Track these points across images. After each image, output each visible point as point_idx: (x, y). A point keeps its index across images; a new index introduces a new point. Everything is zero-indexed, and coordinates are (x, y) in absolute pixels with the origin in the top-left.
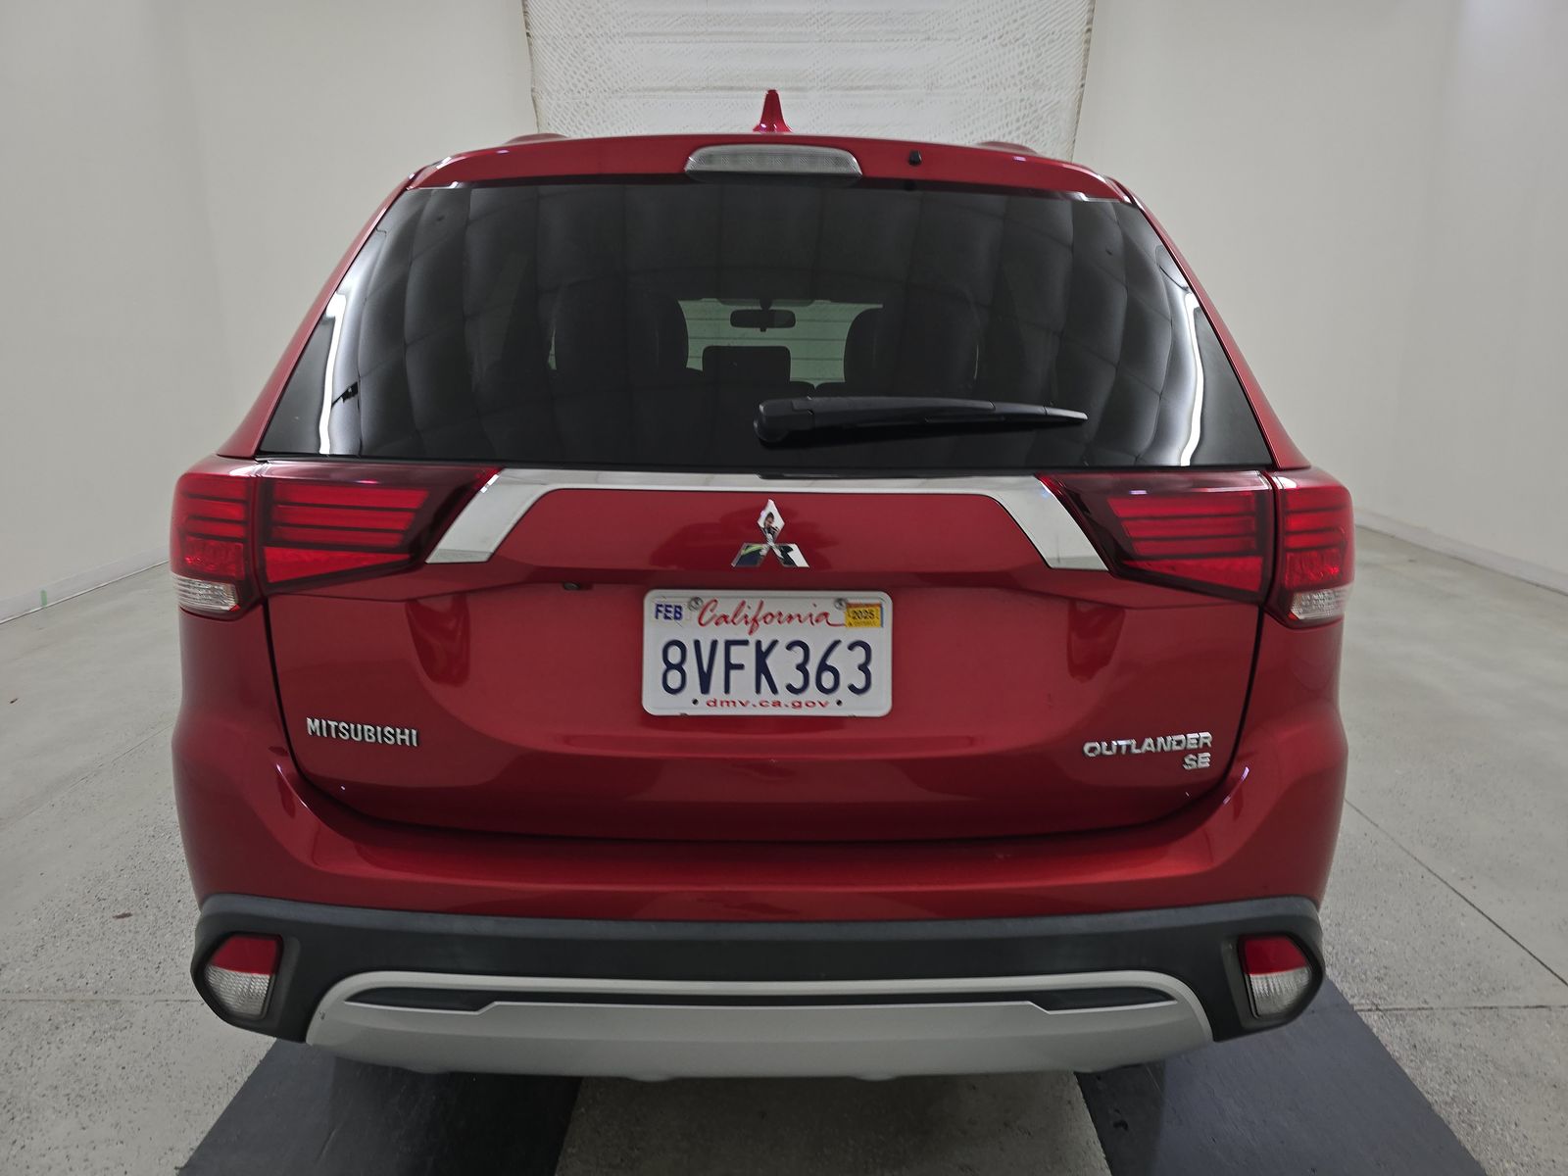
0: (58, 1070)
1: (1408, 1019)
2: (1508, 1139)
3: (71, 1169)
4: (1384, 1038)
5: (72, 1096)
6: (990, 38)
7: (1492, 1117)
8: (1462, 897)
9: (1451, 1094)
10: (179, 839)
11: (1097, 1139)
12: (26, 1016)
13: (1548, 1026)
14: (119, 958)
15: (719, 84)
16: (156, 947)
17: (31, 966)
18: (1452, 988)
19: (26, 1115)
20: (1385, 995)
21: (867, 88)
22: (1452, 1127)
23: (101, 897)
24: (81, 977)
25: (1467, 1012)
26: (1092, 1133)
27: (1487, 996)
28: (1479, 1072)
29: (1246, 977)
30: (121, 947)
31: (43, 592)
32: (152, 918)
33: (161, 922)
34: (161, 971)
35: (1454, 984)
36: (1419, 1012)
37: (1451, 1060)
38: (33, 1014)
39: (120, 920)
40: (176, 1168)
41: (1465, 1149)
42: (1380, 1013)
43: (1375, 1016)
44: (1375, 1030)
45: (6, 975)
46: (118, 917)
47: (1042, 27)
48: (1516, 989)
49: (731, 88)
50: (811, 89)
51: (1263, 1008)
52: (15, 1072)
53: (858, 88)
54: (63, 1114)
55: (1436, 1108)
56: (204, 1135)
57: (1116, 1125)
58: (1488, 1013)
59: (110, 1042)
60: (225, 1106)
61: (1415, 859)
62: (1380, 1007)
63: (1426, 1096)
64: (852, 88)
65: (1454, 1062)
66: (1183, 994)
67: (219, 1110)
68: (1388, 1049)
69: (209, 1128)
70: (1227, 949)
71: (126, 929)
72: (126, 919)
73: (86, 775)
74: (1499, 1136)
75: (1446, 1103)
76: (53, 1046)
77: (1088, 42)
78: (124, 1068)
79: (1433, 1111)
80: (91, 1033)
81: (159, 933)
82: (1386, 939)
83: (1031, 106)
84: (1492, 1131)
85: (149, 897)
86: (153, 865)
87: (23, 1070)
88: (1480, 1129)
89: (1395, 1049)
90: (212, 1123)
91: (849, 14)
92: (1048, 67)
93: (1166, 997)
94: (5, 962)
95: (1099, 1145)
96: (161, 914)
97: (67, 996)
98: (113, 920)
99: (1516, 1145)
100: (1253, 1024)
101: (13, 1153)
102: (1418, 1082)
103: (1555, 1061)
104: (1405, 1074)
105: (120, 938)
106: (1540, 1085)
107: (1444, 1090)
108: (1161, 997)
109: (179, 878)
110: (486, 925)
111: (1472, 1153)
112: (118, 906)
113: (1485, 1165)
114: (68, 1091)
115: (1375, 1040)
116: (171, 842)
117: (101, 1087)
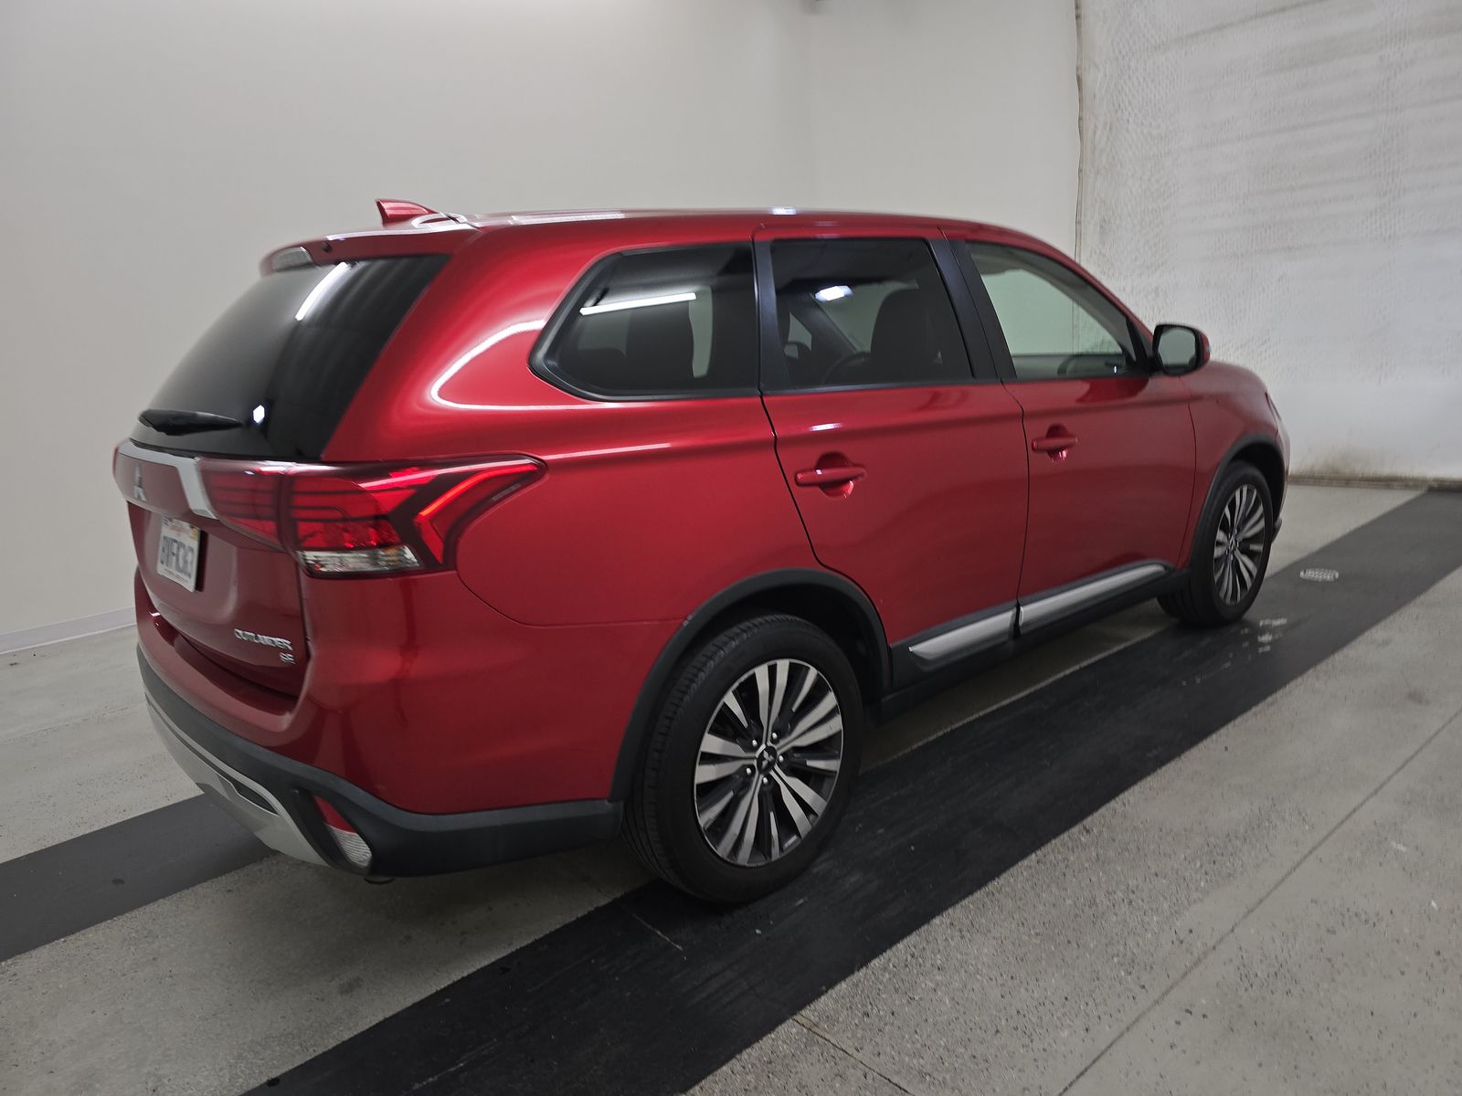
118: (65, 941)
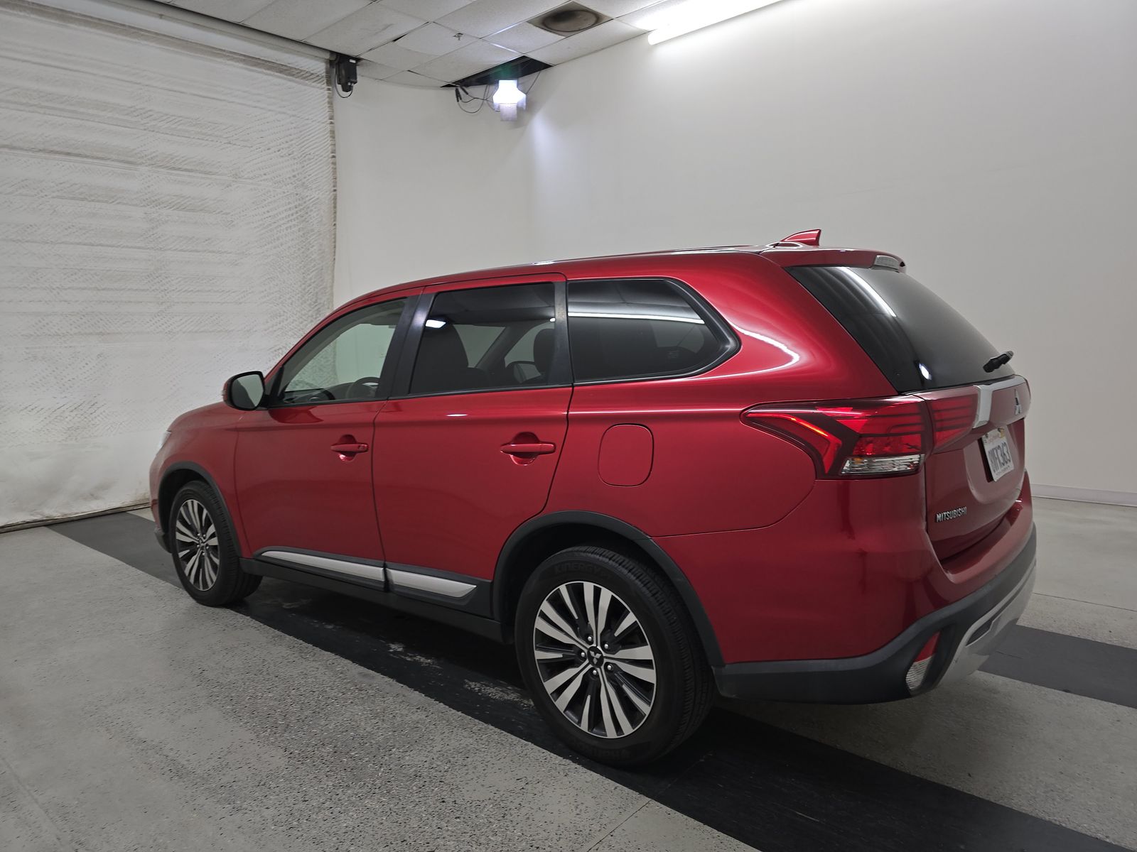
6: (273, 149)
15: (55, 148)
21: (186, 170)
47: (303, 149)
49: (68, 154)
50: (140, 164)
53: (179, 169)
64: (174, 169)
77: (334, 163)
83: (303, 199)
91: (167, 115)
92: (309, 175)
118: (1107, 837)
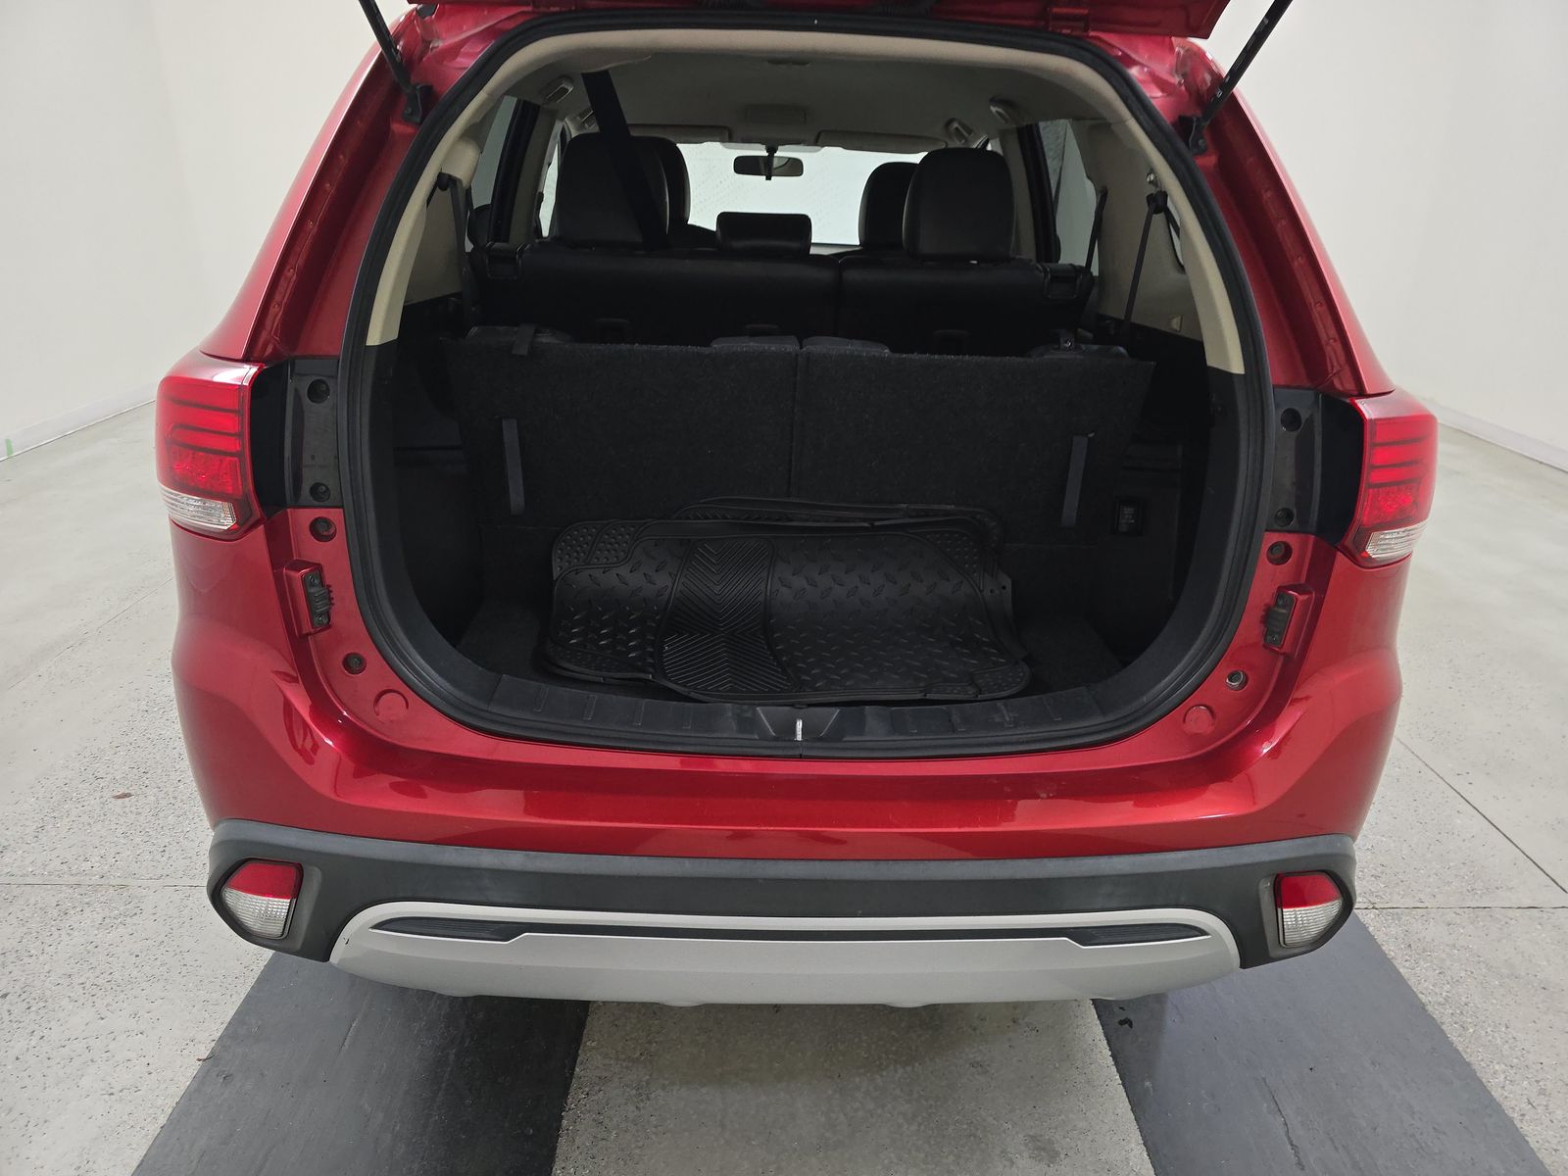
0: (70, 957)
1: (1404, 918)
2: (1499, 1041)
3: (92, 1061)
4: (1380, 937)
5: (88, 985)
7: (1484, 1019)
8: (1459, 793)
9: (1444, 994)
10: (175, 714)
11: (1103, 1037)
12: (32, 901)
13: (1539, 927)
14: (123, 841)
16: (159, 829)
17: (33, 847)
18: (1447, 888)
19: (42, 1004)
20: (1381, 894)
22: (1444, 1027)
23: (99, 775)
24: (86, 860)
25: (1459, 911)
26: (1099, 1030)
27: (1481, 897)
28: (1472, 973)
29: (1279, 910)
30: (124, 829)
31: (8, 442)
32: (152, 798)
33: (164, 803)
34: (167, 855)
35: (1449, 883)
36: (1414, 912)
37: (1444, 960)
38: (39, 899)
39: (120, 801)
40: (199, 1060)
41: (1457, 1051)
42: (1377, 911)
43: (1372, 914)
44: (1371, 929)
45: (8, 857)
46: (119, 797)
48: (1510, 889)
51: (1291, 937)
52: (26, 960)
54: (80, 1003)
55: (1429, 1008)
56: (225, 1026)
57: (1122, 1023)
58: (1482, 913)
59: (121, 929)
60: (243, 996)
61: (1413, 753)
62: (1376, 906)
63: (1420, 996)
65: (1448, 963)
66: (1217, 929)
67: (238, 1000)
68: (1384, 948)
69: (228, 1019)
70: (1265, 887)
71: (127, 810)
72: (127, 799)
73: (71, 643)
74: (1490, 1038)
75: (1439, 1004)
76: (63, 932)
78: (137, 956)
79: (1426, 1011)
80: (101, 919)
81: (161, 815)
82: (1383, 836)
84: (1483, 1033)
85: (148, 775)
86: (149, 741)
87: (34, 957)
88: (1471, 1030)
89: (1390, 949)
90: (232, 1013)
93: (1203, 933)
94: (6, 844)
95: (1105, 1042)
96: (162, 795)
97: (73, 880)
98: (112, 800)
99: (1506, 1047)
100: (1281, 953)
101: (33, 1043)
102: (1412, 982)
103: (1545, 963)
104: (1399, 973)
105: (122, 820)
106: (1530, 987)
107: (1437, 990)
108: (1197, 933)
109: (177, 756)
110: (515, 860)
111: (1463, 1054)
112: (117, 785)
113: (1476, 1067)
114: (82, 980)
115: (1371, 938)
116: (165, 717)
117: (116, 975)
